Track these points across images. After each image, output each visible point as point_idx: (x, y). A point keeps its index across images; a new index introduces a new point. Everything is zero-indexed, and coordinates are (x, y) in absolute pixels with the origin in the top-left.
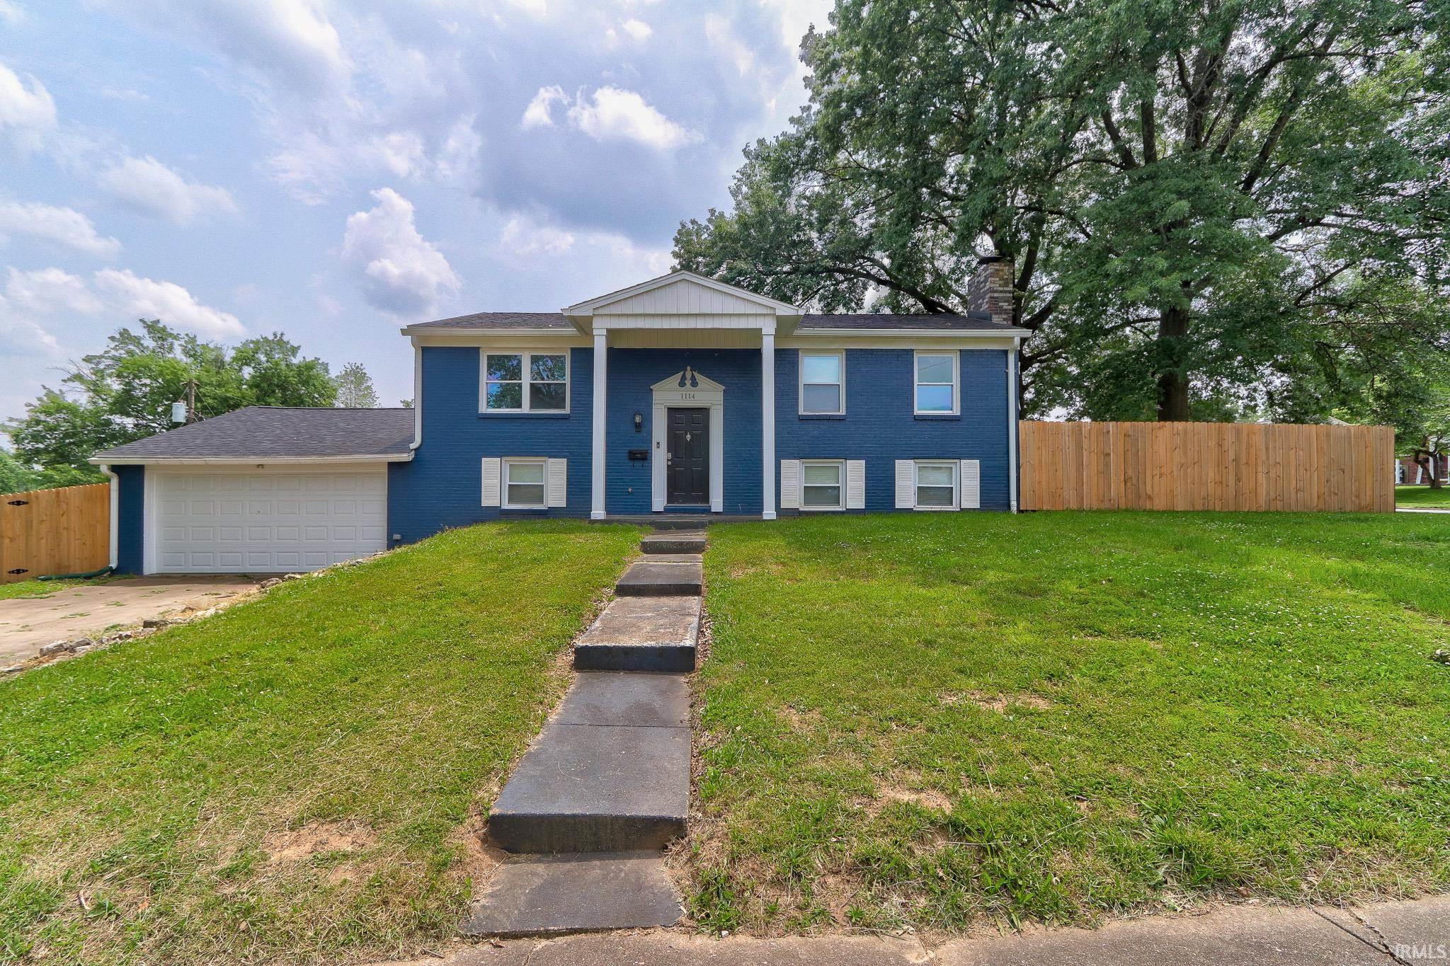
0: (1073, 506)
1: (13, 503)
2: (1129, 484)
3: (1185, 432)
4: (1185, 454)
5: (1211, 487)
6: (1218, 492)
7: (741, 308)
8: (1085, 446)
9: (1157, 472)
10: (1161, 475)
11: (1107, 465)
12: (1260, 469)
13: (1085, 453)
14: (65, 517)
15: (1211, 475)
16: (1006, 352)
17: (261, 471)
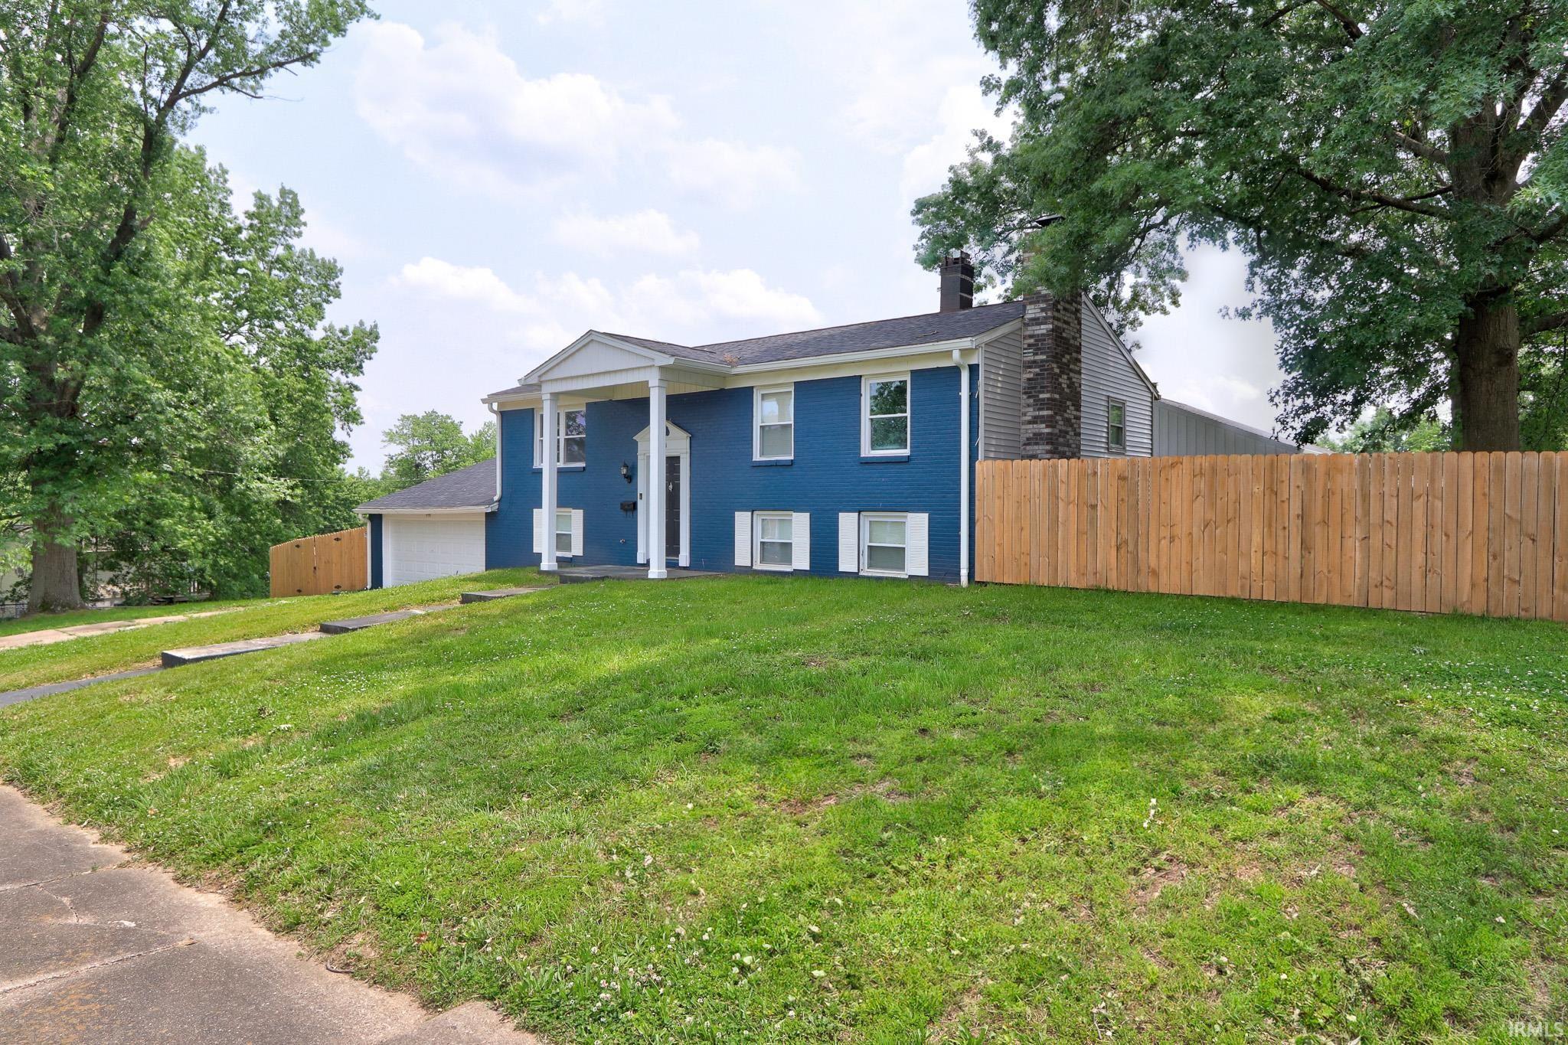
0: (1044, 580)
2: (1123, 551)
3: (1214, 470)
4: (1213, 505)
5: (1255, 559)
6: (1269, 568)
7: (633, 362)
8: (1062, 494)
9: (1165, 532)
10: (1172, 539)
11: (1093, 522)
12: (1349, 532)
13: (1061, 505)
15: (1257, 539)
17: (428, 519)
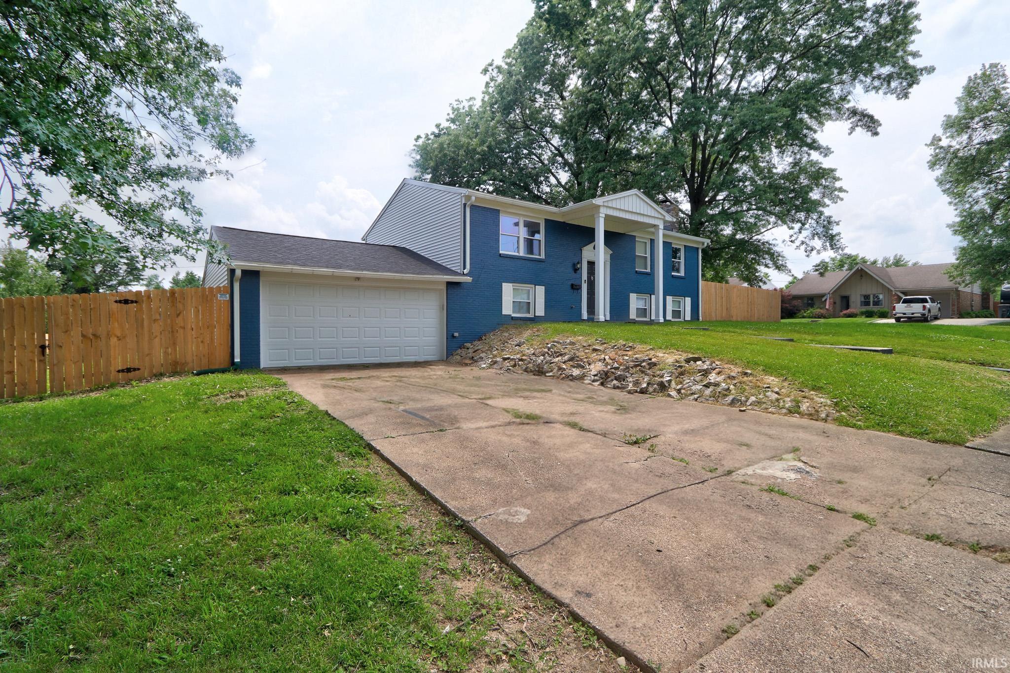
1: (120, 302)
2: (727, 311)
4: (740, 299)
5: (745, 313)
7: (653, 213)
8: (717, 294)
10: (735, 308)
11: (723, 302)
13: (717, 297)
14: (180, 317)
16: (698, 249)
17: (357, 283)
